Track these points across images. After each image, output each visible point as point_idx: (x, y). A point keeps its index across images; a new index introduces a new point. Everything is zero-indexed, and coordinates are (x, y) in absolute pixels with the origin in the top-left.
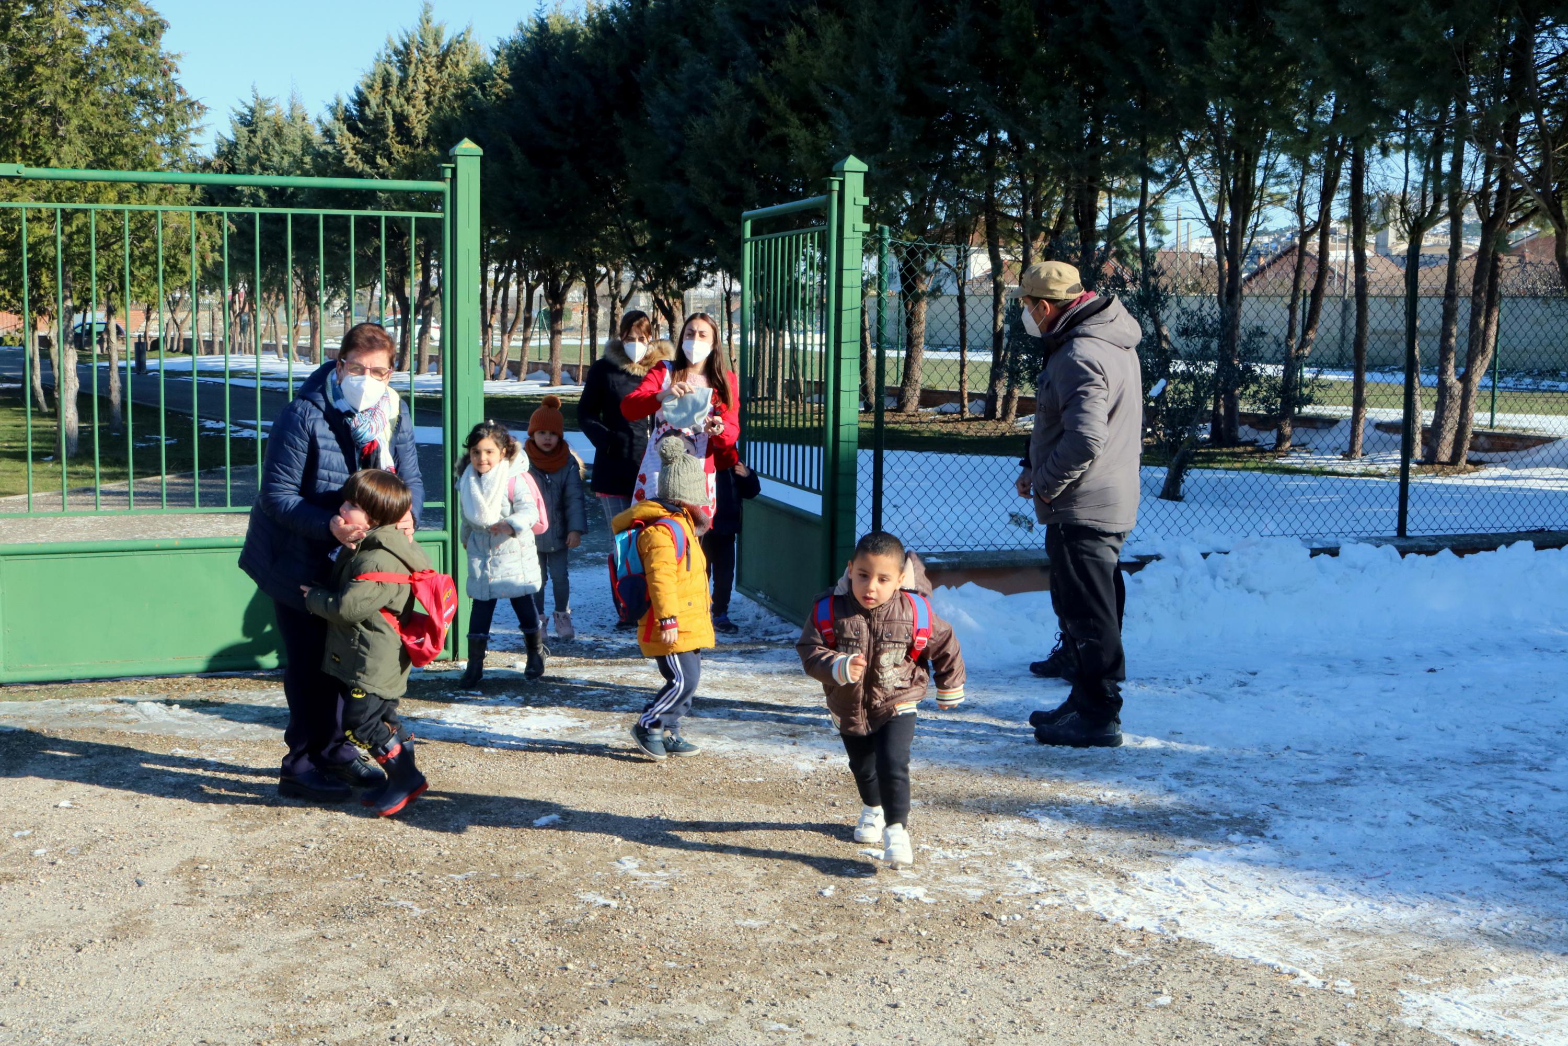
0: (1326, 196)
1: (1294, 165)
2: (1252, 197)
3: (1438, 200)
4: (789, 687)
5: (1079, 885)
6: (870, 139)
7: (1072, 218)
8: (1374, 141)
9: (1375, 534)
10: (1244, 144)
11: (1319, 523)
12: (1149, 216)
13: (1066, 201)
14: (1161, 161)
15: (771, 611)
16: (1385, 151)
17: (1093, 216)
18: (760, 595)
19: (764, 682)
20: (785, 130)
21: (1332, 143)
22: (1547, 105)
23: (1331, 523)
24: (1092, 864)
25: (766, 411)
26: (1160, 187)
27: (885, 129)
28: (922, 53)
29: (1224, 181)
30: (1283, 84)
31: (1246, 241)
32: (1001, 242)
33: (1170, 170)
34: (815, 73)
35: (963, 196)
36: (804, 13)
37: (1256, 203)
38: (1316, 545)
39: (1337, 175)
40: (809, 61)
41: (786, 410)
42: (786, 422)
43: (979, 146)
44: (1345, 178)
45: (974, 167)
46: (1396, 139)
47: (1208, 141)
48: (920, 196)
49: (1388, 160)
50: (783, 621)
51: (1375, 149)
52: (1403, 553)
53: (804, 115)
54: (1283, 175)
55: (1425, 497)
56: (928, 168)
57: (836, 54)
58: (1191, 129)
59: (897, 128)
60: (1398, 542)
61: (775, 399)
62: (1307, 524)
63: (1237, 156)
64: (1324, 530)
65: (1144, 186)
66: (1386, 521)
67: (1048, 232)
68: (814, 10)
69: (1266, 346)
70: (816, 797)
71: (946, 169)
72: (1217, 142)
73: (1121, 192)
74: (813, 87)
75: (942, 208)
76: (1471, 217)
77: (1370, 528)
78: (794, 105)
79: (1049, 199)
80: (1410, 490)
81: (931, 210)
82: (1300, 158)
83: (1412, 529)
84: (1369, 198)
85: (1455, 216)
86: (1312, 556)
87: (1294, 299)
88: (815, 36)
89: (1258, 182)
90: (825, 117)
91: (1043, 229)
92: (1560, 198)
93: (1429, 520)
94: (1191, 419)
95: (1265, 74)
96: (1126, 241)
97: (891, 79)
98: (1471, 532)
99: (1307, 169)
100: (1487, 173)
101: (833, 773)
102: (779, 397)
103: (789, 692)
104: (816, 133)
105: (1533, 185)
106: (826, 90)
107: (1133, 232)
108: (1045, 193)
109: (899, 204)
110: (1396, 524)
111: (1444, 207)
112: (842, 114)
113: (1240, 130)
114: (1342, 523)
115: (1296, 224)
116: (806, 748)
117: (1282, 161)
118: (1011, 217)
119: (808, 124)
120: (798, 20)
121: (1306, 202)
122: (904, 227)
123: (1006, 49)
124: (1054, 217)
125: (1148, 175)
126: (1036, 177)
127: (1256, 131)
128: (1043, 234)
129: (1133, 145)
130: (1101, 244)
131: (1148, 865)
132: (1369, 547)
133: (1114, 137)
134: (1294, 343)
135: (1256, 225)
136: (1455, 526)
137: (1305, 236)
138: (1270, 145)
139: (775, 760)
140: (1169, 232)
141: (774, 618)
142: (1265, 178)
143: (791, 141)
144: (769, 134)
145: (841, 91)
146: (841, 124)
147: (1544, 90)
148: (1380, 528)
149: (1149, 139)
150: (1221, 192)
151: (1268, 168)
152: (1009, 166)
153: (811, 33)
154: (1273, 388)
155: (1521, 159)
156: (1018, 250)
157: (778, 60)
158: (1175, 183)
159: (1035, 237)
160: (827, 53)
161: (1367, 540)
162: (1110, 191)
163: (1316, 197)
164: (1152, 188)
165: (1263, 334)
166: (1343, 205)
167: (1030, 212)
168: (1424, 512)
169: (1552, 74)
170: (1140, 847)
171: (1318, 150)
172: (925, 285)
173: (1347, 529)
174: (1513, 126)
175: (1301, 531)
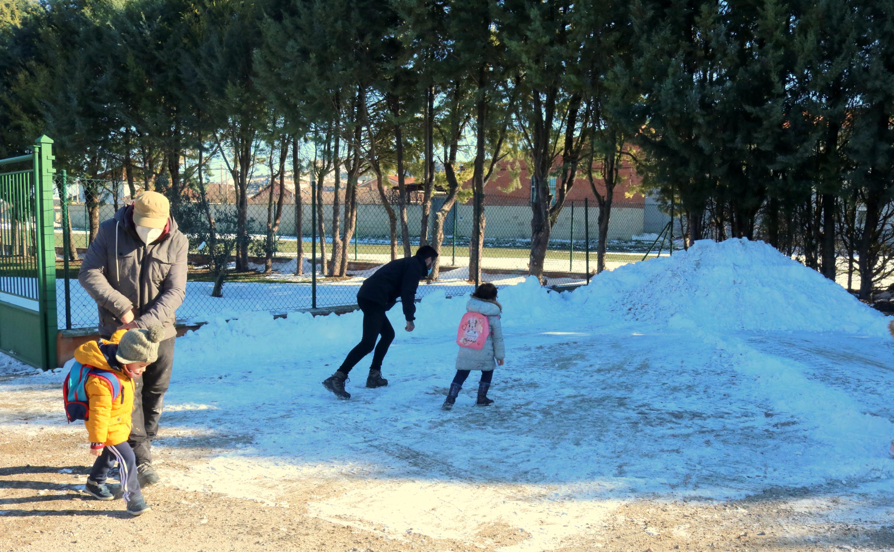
0: (282, 159)
1: (267, 146)
2: (250, 160)
3: (329, 162)
4: (25, 396)
5: (167, 475)
6: (65, 128)
7: (168, 169)
8: (301, 136)
9: (303, 308)
10: (244, 136)
11: (278, 304)
12: (203, 168)
13: (164, 161)
14: (208, 142)
15: (17, 360)
16: (306, 140)
17: (177, 167)
18: (11, 352)
19: (12, 395)
20: (21, 122)
21: (284, 137)
22: (372, 123)
23: (283, 304)
24: (173, 465)
25: (18, 262)
26: (208, 155)
27: (72, 124)
28: (90, 87)
29: (237, 152)
30: (262, 110)
31: (248, 180)
32: (134, 179)
33: (212, 147)
34: (35, 94)
35: (114, 157)
36: (27, 64)
37: (251, 163)
38: (277, 314)
39: (287, 151)
40: (32, 88)
41: (29, 261)
42: (30, 267)
43: (122, 133)
44: (290, 152)
45: (119, 143)
46: (311, 136)
47: (230, 135)
48: (92, 156)
49: (308, 145)
50: (24, 364)
51: (302, 139)
52: (314, 316)
53: (31, 115)
54: (262, 150)
55: (323, 291)
56: (96, 143)
57: (46, 85)
58: (222, 128)
59: (79, 123)
60: (313, 311)
61: (23, 256)
62: (273, 305)
63: (242, 141)
64: (281, 307)
65: (201, 154)
66: (307, 302)
67: (156, 174)
68: (33, 63)
69: (256, 226)
70: (37, 448)
71: (106, 144)
72: (233, 135)
73: (191, 157)
74: (34, 101)
75: (104, 162)
76: (343, 170)
77: (300, 305)
78: (25, 110)
79: (156, 160)
80: (317, 288)
81: (99, 163)
82: (270, 142)
83: (318, 305)
84: (301, 161)
85: (337, 170)
86: (275, 319)
87: (270, 206)
88: (34, 76)
89: (252, 153)
90: (40, 116)
91: (154, 173)
92: (378, 163)
93: (326, 300)
94: (224, 260)
95: (254, 105)
96: (194, 179)
97: (75, 99)
98: (343, 305)
99: (273, 148)
100: (349, 150)
101: (47, 436)
102: (25, 255)
103: (25, 399)
104: (36, 124)
105: (368, 157)
106: (40, 102)
107: (196, 175)
108: (155, 156)
109: (82, 160)
110: (311, 303)
111: (332, 165)
112: (50, 115)
113: (243, 129)
114: (288, 303)
115: (270, 173)
116: (33, 425)
117: (262, 144)
118: (138, 168)
119: (33, 120)
120: (25, 67)
121: (274, 162)
122: (85, 171)
123: (132, 88)
124: (159, 167)
125: (202, 149)
126: (150, 149)
127: (250, 130)
128: (154, 175)
129: (195, 135)
130: (182, 180)
131: (199, 462)
132: (300, 314)
133: (186, 131)
134: (270, 225)
135: (252, 172)
136: (337, 302)
137: (273, 177)
138: (257, 137)
139: (16, 432)
140: (213, 175)
141: (19, 363)
142: (255, 151)
143: (24, 128)
144: (11, 124)
145: (49, 104)
146: (50, 121)
147: (371, 117)
148: (305, 305)
149: (202, 132)
150: (236, 158)
151: (257, 147)
152: (137, 143)
153: (32, 74)
154: (260, 245)
155: (362, 146)
156: (143, 182)
157: (15, 86)
158: (214, 153)
159: (150, 177)
160: (41, 85)
161: (299, 310)
162: (185, 156)
163: (278, 160)
164: (204, 155)
165: (254, 221)
166: (290, 164)
167: (147, 165)
168: (323, 297)
169: (374, 110)
170: (196, 454)
171: (278, 139)
172: (98, 199)
173: (290, 306)
174: (358, 131)
175: (271, 308)
